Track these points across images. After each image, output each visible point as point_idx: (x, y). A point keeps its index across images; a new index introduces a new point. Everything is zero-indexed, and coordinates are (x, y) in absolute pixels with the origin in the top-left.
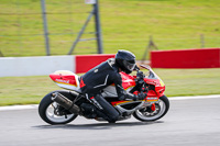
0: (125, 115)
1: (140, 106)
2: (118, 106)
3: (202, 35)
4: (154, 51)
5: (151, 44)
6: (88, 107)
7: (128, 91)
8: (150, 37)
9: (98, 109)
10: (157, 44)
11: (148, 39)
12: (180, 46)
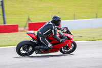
4: (30, 22)
5: (29, 19)
10: (31, 20)
11: (27, 17)
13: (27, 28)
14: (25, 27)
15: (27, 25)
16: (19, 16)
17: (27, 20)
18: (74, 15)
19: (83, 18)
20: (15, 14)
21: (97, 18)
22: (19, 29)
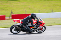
0: (34, 31)
1: (38, 28)
2: (32, 29)
3: (26, 10)
4: (13, 14)
5: (12, 12)
6: (24, 29)
7: (34, 24)
8: (12, 11)
9: (26, 29)
10: (13, 13)
11: (11, 11)
12: (20, 13)
13: (11, 17)
14: (10, 17)
15: (11, 16)
16: (6, 11)
17: (10, 13)
18: (39, 10)
19: (44, 12)
20: (4, 9)
21: (52, 12)
22: (6, 18)
